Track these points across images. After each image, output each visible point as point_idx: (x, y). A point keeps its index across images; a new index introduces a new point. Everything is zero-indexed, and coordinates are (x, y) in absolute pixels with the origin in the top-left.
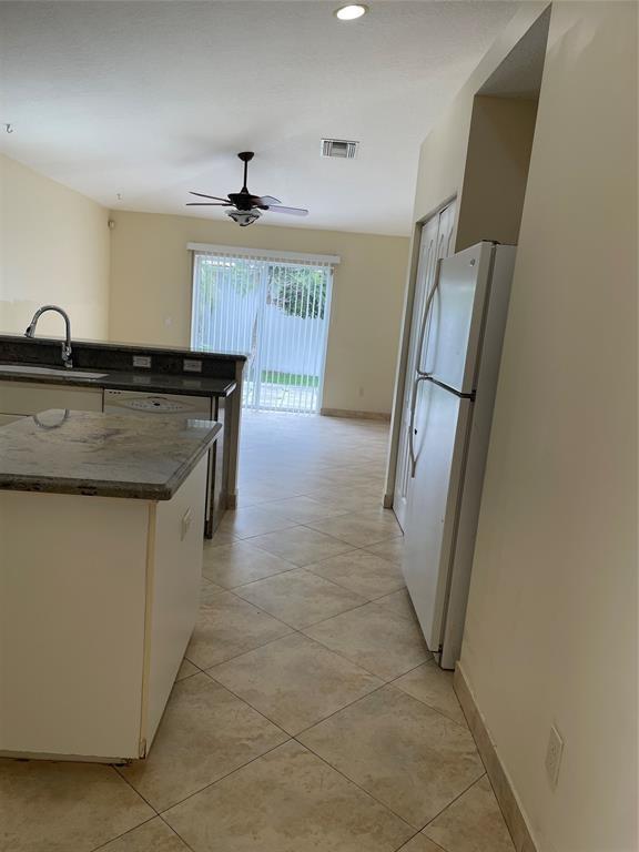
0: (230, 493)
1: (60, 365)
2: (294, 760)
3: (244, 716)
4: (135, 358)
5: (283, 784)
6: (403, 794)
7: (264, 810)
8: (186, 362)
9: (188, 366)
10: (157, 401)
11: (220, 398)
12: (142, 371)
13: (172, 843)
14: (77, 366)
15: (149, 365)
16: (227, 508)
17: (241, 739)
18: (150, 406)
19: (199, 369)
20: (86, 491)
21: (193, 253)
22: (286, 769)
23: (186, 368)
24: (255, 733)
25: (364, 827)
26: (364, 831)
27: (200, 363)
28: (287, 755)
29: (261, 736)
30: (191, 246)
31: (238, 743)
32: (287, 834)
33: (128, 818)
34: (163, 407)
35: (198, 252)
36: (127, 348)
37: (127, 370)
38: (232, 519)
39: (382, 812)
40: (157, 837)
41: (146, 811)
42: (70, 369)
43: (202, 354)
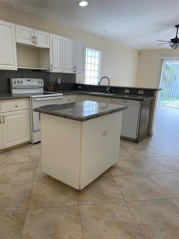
0: (150, 132)
1: (107, 92)
2: (122, 207)
3: (115, 191)
4: (125, 90)
5: (114, 212)
6: (150, 231)
7: (104, 216)
8: (139, 91)
9: (140, 92)
10: (125, 101)
11: (143, 102)
12: (127, 94)
13: (77, 213)
14: (111, 92)
15: (129, 92)
16: (148, 136)
17: (110, 196)
18: (123, 103)
19: (143, 93)
20: (66, 117)
21: (163, 60)
22: (117, 209)
23: (139, 93)
24: (115, 196)
25: (130, 234)
26: (129, 235)
27: (143, 91)
28: (121, 205)
29: (117, 198)
30: (162, 58)
32: (106, 225)
33: (72, 203)
34: (126, 103)
36: (123, 87)
37: (123, 94)
38: (149, 140)
39: (139, 233)
40: (74, 210)
41: (77, 203)
42: (109, 93)
43: (144, 89)
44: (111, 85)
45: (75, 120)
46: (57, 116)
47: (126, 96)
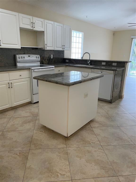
0: (121, 95)
1: (88, 65)
2: (98, 150)
3: (94, 138)
4: (102, 63)
5: (93, 153)
6: (119, 167)
7: (85, 156)
8: (113, 63)
9: (114, 64)
10: (102, 71)
11: (116, 71)
12: (104, 65)
13: (65, 153)
14: (91, 65)
15: (105, 64)
16: (120, 98)
18: (100, 72)
19: (116, 65)
20: (57, 83)
21: (132, 39)
22: (95, 151)
23: (113, 65)
24: (94, 142)
25: (104, 169)
26: (104, 170)
27: (116, 63)
28: (98, 148)
29: (95, 143)
30: (132, 37)
31: (89, 142)
32: (87, 162)
33: (62, 146)
34: (103, 73)
35: (134, 38)
36: (101, 60)
37: (101, 65)
38: (120, 101)
39: (111, 168)
40: (64, 151)
41: (65, 146)
42: (89, 65)
43: (117, 61)
44: (91, 59)
45: (64, 85)
46: (50, 82)
47: (103, 68)
